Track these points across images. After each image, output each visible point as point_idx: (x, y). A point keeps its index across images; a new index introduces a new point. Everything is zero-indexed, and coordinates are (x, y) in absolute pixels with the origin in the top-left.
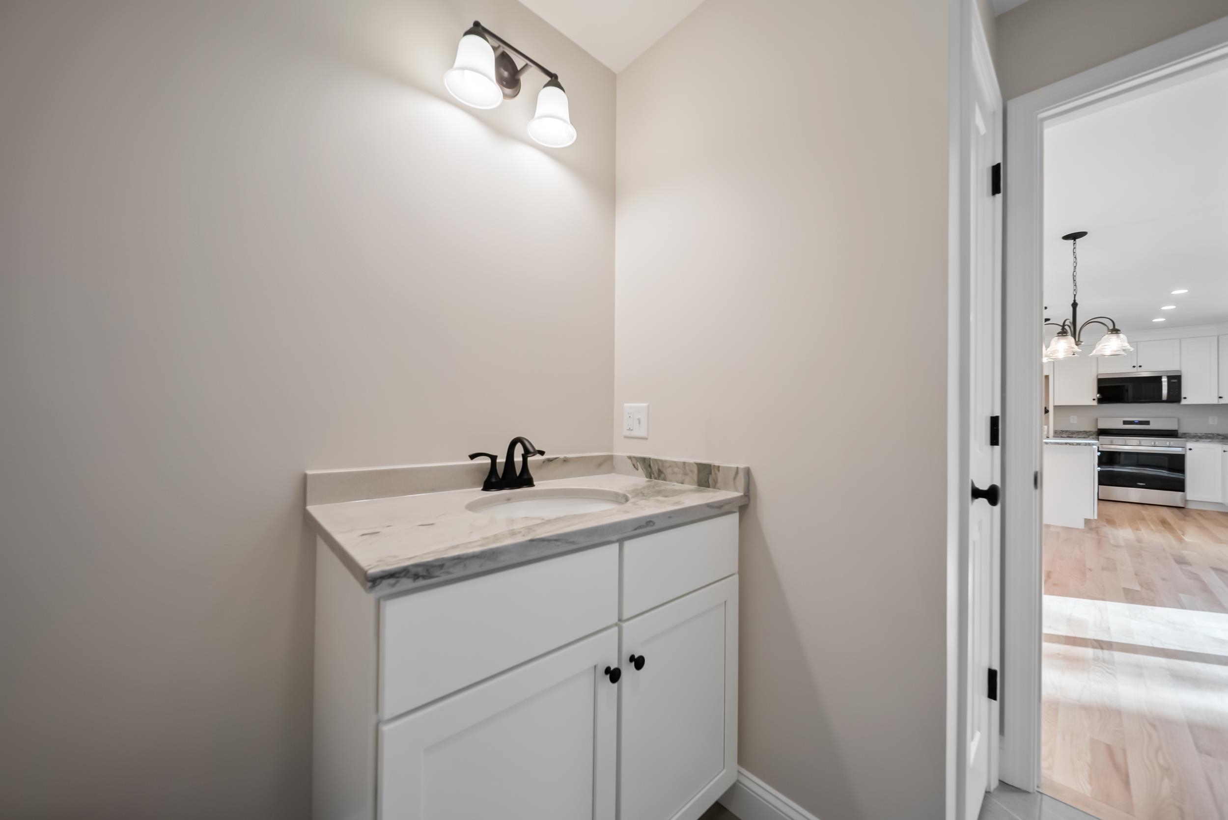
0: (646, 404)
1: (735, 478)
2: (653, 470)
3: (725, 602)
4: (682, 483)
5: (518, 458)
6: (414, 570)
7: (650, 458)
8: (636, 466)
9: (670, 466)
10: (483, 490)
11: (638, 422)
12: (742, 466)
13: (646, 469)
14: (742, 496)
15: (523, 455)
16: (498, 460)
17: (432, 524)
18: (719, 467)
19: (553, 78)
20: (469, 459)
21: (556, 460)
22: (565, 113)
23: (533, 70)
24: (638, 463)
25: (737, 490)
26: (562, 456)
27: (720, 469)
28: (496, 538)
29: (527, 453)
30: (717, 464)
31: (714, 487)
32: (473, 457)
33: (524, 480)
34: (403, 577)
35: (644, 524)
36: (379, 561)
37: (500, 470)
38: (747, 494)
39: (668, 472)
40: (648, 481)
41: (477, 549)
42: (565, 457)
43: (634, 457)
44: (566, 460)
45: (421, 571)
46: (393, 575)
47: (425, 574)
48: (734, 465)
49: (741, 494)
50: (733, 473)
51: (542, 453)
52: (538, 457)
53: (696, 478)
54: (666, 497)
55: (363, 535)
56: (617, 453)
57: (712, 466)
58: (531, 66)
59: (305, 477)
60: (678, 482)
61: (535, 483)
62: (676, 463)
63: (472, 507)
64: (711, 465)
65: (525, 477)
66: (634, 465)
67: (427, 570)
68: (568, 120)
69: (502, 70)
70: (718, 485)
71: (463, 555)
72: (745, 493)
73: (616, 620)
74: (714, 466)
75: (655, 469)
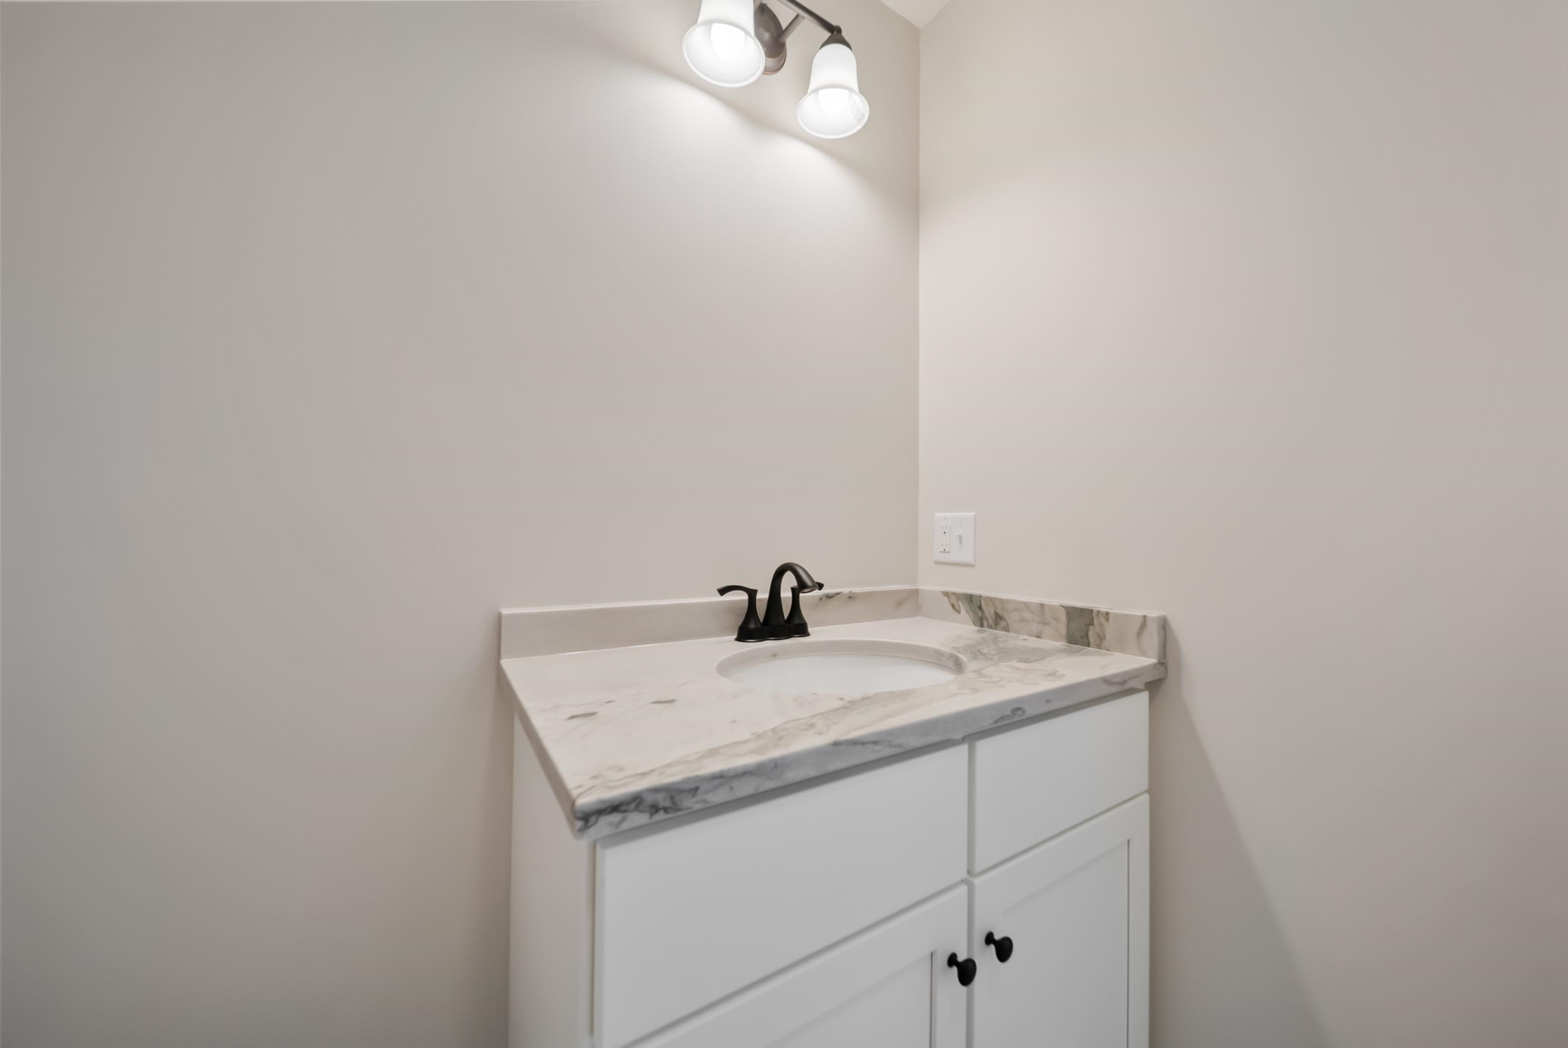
0: (974, 513)
1: (1140, 633)
2: (986, 614)
3: (1128, 841)
4: (1039, 637)
5: (786, 594)
6: (650, 798)
7: (980, 596)
8: (957, 607)
9: (1016, 609)
10: (738, 639)
11: (958, 540)
12: (1153, 613)
13: (974, 613)
14: (1155, 665)
15: (793, 589)
16: (759, 596)
17: (672, 701)
18: (1107, 614)
19: (835, 32)
20: (718, 594)
21: (839, 595)
22: (850, 78)
23: (808, 23)
24: (960, 603)
25: (1143, 653)
26: (846, 590)
27: (1111, 618)
28: (778, 735)
29: (802, 585)
30: (1103, 609)
31: (1099, 646)
32: (723, 591)
33: (795, 626)
34: (632, 811)
35: (1009, 712)
36: (595, 777)
37: (761, 610)
38: (1163, 661)
39: (1012, 618)
40: (979, 631)
41: (751, 760)
42: (850, 592)
43: (954, 594)
44: (851, 597)
45: (662, 799)
46: (615, 807)
47: (667, 804)
48: (1140, 613)
49: (1154, 661)
50: (1138, 625)
51: (820, 586)
52: (817, 593)
53: (1063, 630)
54: (1025, 662)
55: (572, 717)
56: (924, 586)
57: (1094, 611)
58: (804, 18)
59: (500, 617)
60: (1030, 635)
61: (810, 630)
62: (1026, 605)
63: (726, 668)
64: (1092, 610)
65: (797, 621)
66: (953, 606)
67: (672, 798)
68: (856, 88)
69: (762, 30)
70: (1105, 643)
71: (729, 770)
72: (1159, 660)
73: (963, 874)
74: (1099, 612)
75: (989, 611)
